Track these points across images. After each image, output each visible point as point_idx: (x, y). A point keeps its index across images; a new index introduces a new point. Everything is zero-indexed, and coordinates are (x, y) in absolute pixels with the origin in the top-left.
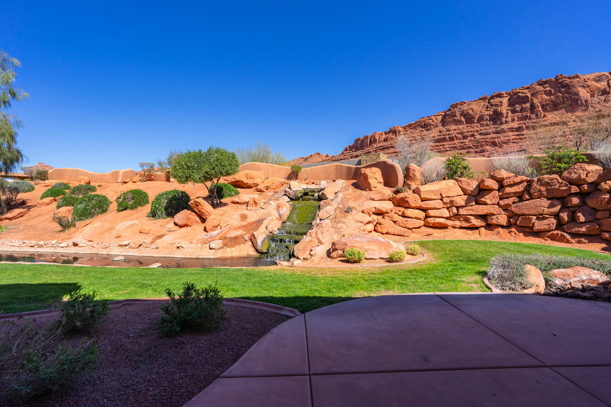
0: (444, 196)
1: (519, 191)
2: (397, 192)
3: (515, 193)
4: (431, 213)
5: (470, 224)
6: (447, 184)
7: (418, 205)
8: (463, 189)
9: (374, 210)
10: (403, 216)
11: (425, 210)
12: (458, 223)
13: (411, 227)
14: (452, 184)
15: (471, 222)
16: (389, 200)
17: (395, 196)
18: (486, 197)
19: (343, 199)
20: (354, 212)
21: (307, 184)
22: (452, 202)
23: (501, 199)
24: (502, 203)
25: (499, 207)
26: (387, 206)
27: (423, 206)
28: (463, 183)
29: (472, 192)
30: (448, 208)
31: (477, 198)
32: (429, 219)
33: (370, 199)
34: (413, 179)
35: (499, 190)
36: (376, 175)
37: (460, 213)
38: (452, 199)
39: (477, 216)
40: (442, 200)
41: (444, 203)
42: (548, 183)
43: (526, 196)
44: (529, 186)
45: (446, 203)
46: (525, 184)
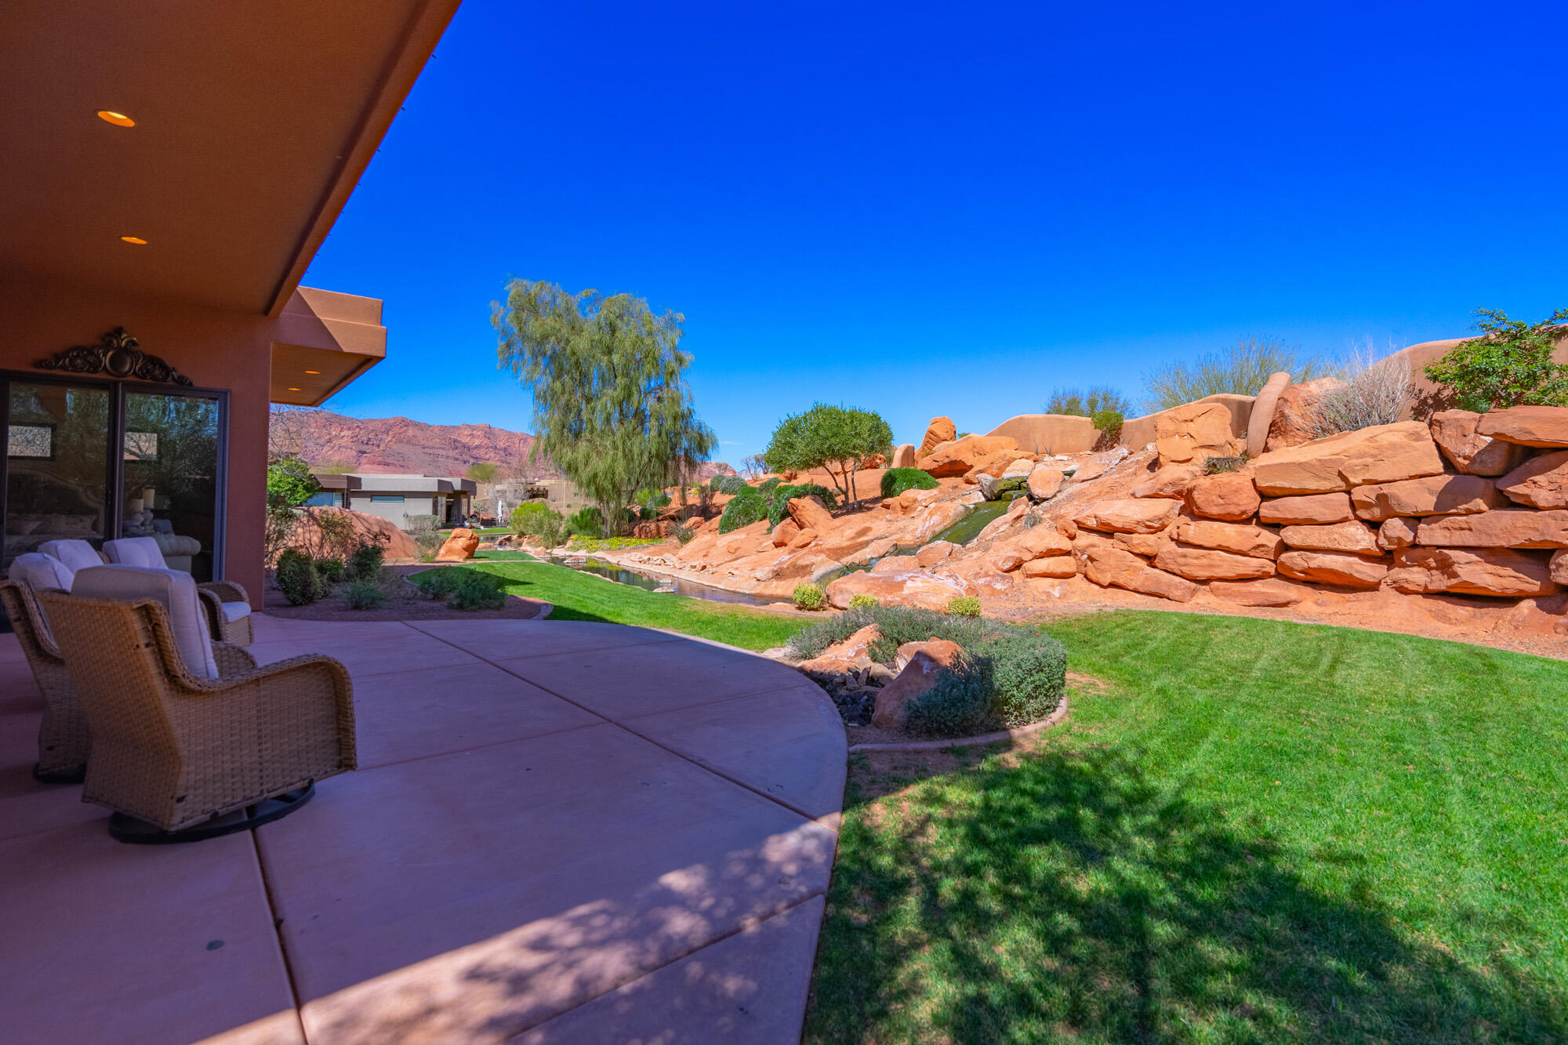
0: (1353, 480)
4: (1291, 535)
5: (1454, 581)
6: (1372, 439)
7: (1236, 510)
8: (1443, 453)
10: (1181, 541)
11: (1275, 526)
12: (1417, 576)
13: (1203, 574)
14: (1395, 438)
15: (1455, 575)
16: (1174, 494)
17: (1198, 480)
18: (1536, 478)
20: (1041, 526)
22: (1382, 499)
27: (1268, 513)
28: (1447, 431)
29: (1472, 460)
30: (1374, 526)
31: (1500, 484)
32: (1284, 557)
33: (1132, 495)
36: (1191, 427)
37: (1423, 540)
38: (1386, 489)
39: (1492, 554)
40: (1349, 493)
41: (1352, 504)
45: (1362, 504)
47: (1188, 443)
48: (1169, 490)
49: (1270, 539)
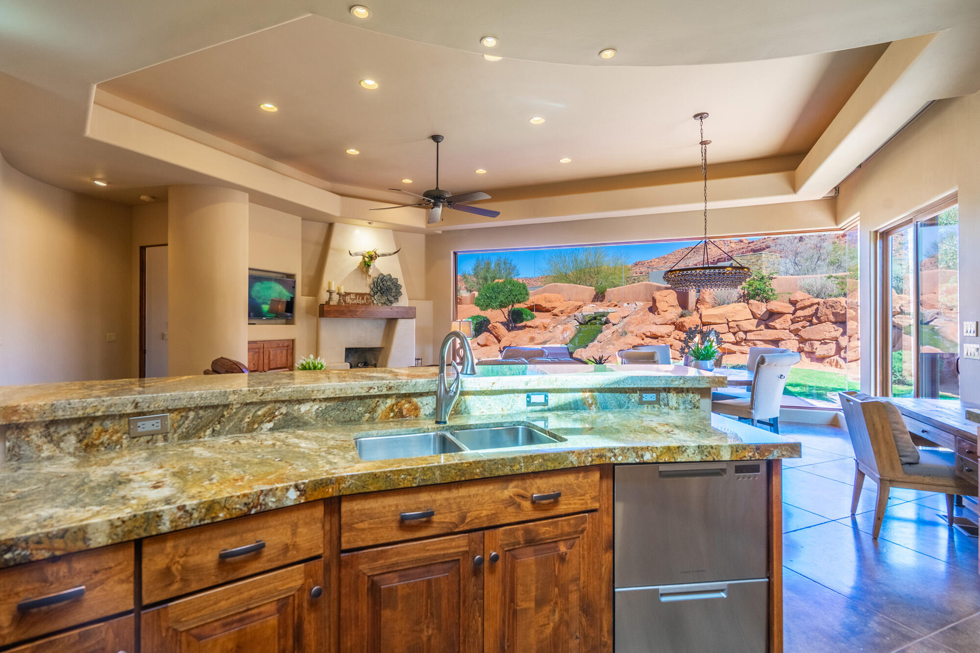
0: (729, 320)
1: (807, 314)
2: (682, 316)
3: (805, 317)
6: (734, 308)
8: (753, 313)
9: (648, 334)
10: (681, 340)
12: (746, 348)
14: (740, 308)
16: (673, 324)
17: (679, 319)
18: (776, 321)
19: (627, 323)
20: (629, 335)
22: (737, 326)
23: (793, 323)
24: (793, 327)
25: (790, 331)
26: (667, 329)
28: (754, 307)
29: (760, 315)
30: (734, 334)
31: (768, 322)
33: (653, 323)
34: (703, 302)
35: (793, 314)
36: (667, 299)
37: (748, 338)
38: (739, 323)
39: (765, 341)
40: (728, 324)
41: (729, 328)
42: (832, 307)
43: (815, 320)
44: (817, 309)
45: (732, 327)
46: (815, 307)
47: (666, 305)
48: (669, 322)
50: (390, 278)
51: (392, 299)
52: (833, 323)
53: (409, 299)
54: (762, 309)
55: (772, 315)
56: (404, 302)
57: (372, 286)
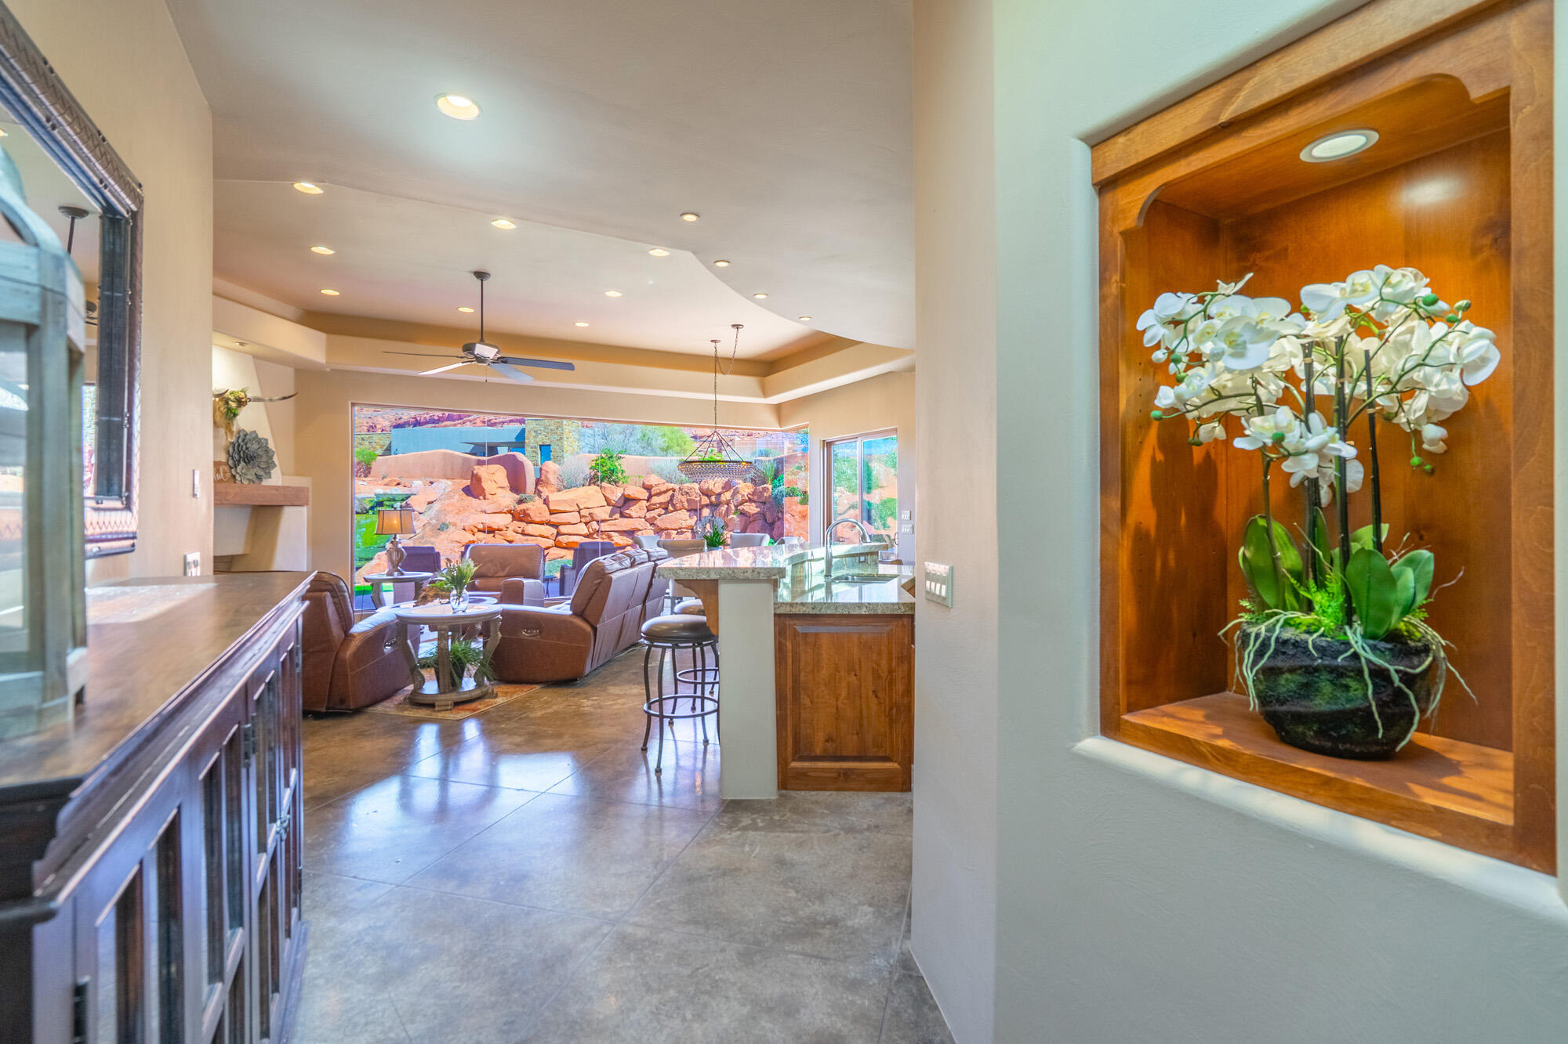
0: (581, 507)
1: (663, 501)
2: (520, 502)
3: (660, 503)
4: (563, 529)
6: (586, 492)
7: (544, 519)
8: (606, 499)
9: (481, 527)
10: (523, 534)
11: (556, 526)
14: (592, 492)
16: (509, 512)
17: (517, 506)
18: (632, 508)
19: (439, 512)
20: (451, 528)
21: (386, 485)
22: (591, 514)
23: (648, 511)
24: (649, 515)
25: (646, 520)
26: (503, 520)
27: (552, 520)
28: (607, 491)
29: (616, 502)
30: (586, 524)
31: (621, 509)
32: (560, 538)
33: (482, 511)
34: (547, 483)
35: (648, 500)
36: (493, 477)
37: (603, 529)
38: (591, 511)
39: (622, 533)
40: (580, 512)
41: (581, 517)
42: (687, 493)
43: (671, 508)
44: (673, 496)
45: (584, 516)
46: (671, 493)
47: (495, 486)
48: (505, 510)
49: (555, 531)
50: (256, 438)
51: (260, 472)
52: (689, 511)
53: (283, 474)
54: (616, 494)
55: (628, 501)
56: (276, 478)
57: (231, 450)
